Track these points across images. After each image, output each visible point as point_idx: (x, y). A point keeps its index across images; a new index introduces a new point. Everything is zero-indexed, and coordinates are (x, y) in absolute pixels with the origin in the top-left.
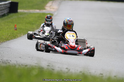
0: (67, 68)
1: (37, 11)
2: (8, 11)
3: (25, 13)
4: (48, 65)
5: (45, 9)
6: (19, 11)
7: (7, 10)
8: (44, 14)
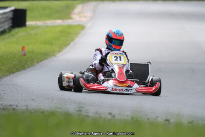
0: (110, 114)
1: (59, 22)
2: (11, 24)
3: (38, 27)
4: (78, 109)
5: (70, 18)
6: (28, 23)
7: (7, 22)
8: (70, 26)
